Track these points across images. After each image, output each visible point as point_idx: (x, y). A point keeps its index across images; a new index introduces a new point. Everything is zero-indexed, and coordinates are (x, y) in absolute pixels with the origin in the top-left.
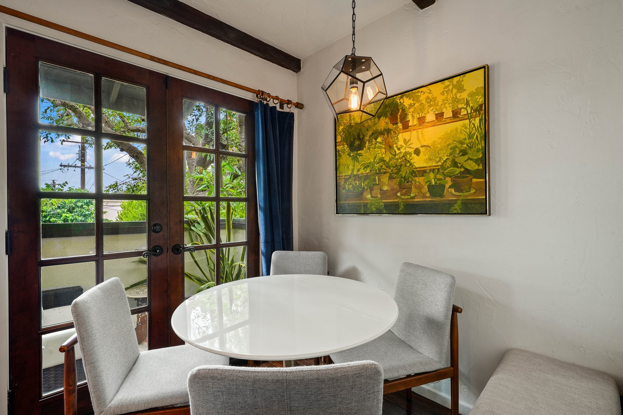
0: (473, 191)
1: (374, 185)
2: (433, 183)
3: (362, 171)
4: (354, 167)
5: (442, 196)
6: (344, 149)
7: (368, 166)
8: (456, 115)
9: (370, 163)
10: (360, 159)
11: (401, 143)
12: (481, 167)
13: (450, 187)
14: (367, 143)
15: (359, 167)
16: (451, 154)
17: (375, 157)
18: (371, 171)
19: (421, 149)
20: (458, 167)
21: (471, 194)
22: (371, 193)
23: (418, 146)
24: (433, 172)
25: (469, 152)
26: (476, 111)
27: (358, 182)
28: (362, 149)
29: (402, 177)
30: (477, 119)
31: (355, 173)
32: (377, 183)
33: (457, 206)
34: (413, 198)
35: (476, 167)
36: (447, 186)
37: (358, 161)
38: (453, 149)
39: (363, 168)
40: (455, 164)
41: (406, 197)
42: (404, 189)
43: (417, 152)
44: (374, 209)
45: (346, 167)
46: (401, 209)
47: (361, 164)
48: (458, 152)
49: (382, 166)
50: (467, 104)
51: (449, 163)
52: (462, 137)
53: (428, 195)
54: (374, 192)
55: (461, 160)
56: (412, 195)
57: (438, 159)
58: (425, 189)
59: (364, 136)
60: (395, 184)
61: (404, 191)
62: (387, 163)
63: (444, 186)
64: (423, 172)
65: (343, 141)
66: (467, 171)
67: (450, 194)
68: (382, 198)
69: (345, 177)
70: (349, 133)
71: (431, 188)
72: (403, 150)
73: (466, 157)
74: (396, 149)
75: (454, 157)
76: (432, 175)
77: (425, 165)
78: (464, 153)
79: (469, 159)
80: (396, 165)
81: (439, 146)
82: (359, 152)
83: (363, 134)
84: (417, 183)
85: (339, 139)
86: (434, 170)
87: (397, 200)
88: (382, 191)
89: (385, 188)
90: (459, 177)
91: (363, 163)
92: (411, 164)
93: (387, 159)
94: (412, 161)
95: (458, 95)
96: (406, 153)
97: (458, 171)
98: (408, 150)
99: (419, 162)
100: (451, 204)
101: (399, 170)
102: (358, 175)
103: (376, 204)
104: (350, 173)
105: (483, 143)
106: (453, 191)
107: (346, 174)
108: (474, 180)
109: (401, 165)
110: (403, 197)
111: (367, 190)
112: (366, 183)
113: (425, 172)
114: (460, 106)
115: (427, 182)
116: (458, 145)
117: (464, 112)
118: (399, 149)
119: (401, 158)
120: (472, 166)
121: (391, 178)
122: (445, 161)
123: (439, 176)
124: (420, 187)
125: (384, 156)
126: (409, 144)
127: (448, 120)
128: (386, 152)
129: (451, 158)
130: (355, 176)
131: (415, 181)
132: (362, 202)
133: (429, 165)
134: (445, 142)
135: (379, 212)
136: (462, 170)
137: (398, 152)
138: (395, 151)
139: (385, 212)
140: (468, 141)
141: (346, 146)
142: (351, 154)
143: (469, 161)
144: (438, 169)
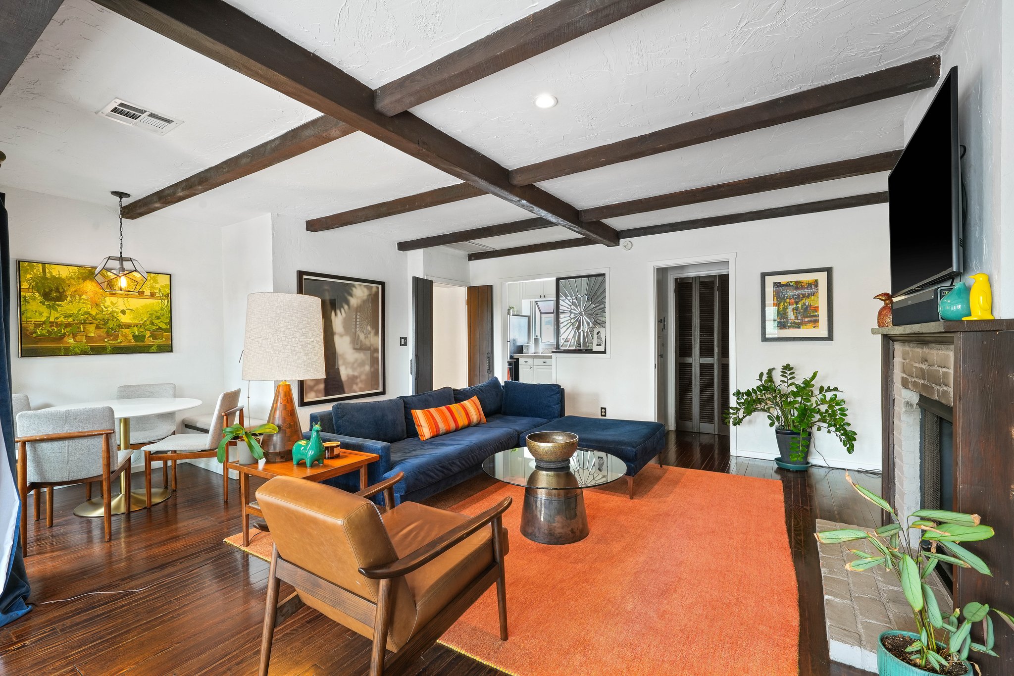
0: (164, 339)
1: (78, 332)
2: (137, 334)
3: (61, 319)
4: (50, 314)
5: (143, 341)
6: (35, 297)
7: (71, 316)
8: (152, 295)
9: (72, 314)
10: (59, 309)
11: (108, 303)
12: (168, 327)
13: (149, 337)
14: (69, 297)
15: (58, 315)
16: (149, 317)
17: (80, 310)
18: (74, 320)
19: (126, 311)
20: (155, 326)
21: (163, 341)
22: (74, 338)
23: (125, 309)
24: (137, 327)
25: (161, 318)
26: (165, 296)
27: (56, 329)
28: (63, 301)
29: (109, 328)
30: (166, 301)
31: (52, 319)
32: (82, 331)
33: (154, 348)
34: (120, 342)
35: (166, 327)
36: (147, 336)
37: (57, 310)
38: (152, 314)
39: (63, 316)
40: (153, 324)
41: (113, 342)
42: (111, 336)
43: (123, 312)
44: (78, 351)
45: (37, 314)
46: (108, 350)
47: (60, 313)
48: (154, 317)
49: (87, 318)
50: (160, 291)
51: (148, 323)
52: (157, 309)
53: (133, 341)
54: (77, 338)
55: (156, 321)
56: (119, 341)
57: (140, 319)
58: (131, 337)
59: (64, 291)
60: (102, 332)
61: (111, 338)
62: (93, 316)
63: (145, 336)
64: (128, 326)
65: (32, 289)
66: (160, 328)
67: (149, 340)
68: (87, 342)
69: (37, 323)
70: (43, 284)
71: (135, 336)
72: (110, 309)
73: (159, 321)
74: (103, 307)
75: (152, 319)
76: (136, 329)
77: (130, 322)
78: (158, 318)
79: (161, 321)
80: (103, 319)
81: (141, 311)
82: (57, 303)
83: (63, 288)
84: (124, 333)
85: (25, 285)
86: (137, 325)
87: (104, 344)
88: (87, 337)
89: (92, 335)
90: (155, 331)
91: (63, 312)
92: (118, 320)
93: (94, 313)
94: (119, 318)
95: (154, 284)
96: (113, 312)
97: (154, 328)
98: (114, 309)
99: (125, 319)
100: (150, 347)
101: (107, 323)
102: (57, 323)
103: (81, 347)
104: (43, 319)
105: (170, 314)
106: (151, 339)
107: (39, 320)
108: (164, 334)
109: (108, 320)
110: (111, 342)
111: (69, 335)
112: (68, 329)
113: (130, 326)
114: (155, 291)
115: (132, 333)
116: (154, 312)
117: (158, 295)
118: (106, 308)
119: (107, 314)
120: (163, 326)
121: (97, 327)
122: (146, 321)
123: (141, 330)
124: (126, 336)
125: (90, 310)
126: (116, 305)
127: (147, 297)
128: (92, 308)
129: (150, 319)
130: (52, 323)
131: (122, 332)
132: (61, 345)
133: (133, 322)
134: (146, 310)
135: (84, 353)
136: (157, 327)
137: (105, 309)
138: (102, 309)
139: (91, 353)
140: (160, 312)
141: (37, 294)
142: (46, 303)
143: (161, 323)
144: (141, 326)
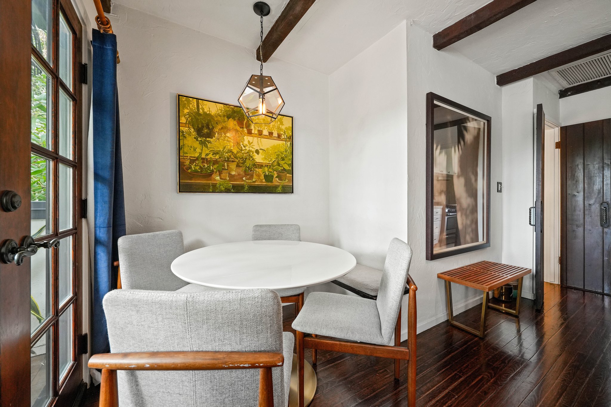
0: (287, 181)
1: (223, 169)
2: (267, 174)
3: (210, 156)
4: (202, 151)
5: (272, 182)
6: (190, 132)
7: (218, 153)
8: (279, 136)
9: (219, 151)
10: (209, 145)
11: (246, 142)
12: (290, 169)
13: (276, 177)
14: (217, 134)
15: (208, 152)
16: (277, 158)
17: (225, 148)
18: (220, 158)
19: (259, 150)
20: (280, 166)
21: (286, 182)
22: (220, 175)
23: (258, 149)
24: (267, 167)
25: (285, 159)
26: (288, 138)
27: (206, 165)
28: (212, 138)
29: (247, 167)
30: (289, 143)
31: (203, 156)
32: (226, 168)
33: (280, 189)
34: (255, 182)
35: (288, 168)
36: (275, 177)
37: (207, 147)
38: (278, 155)
39: (212, 153)
40: (279, 165)
41: (250, 181)
42: (248, 175)
43: (257, 152)
44: (223, 189)
45: (192, 149)
46: (246, 189)
47: (210, 150)
48: (280, 158)
49: (230, 156)
50: (285, 132)
51: (275, 163)
52: (283, 150)
53: (264, 181)
54: (223, 175)
55: (282, 162)
56: (254, 180)
57: (270, 160)
58: (262, 177)
59: (213, 128)
60: (241, 171)
61: (248, 177)
62: (235, 154)
63: (273, 176)
64: (261, 166)
65: (189, 124)
66: (284, 169)
67: (276, 181)
68: (230, 180)
69: (192, 158)
70: (197, 119)
71: (266, 176)
72: (247, 148)
73: (284, 162)
74: (242, 146)
75: (278, 160)
76: (266, 169)
77: (262, 161)
78: (283, 159)
79: (285, 163)
80: (242, 158)
81: (270, 152)
82: (208, 139)
83: (212, 125)
84: (257, 173)
85: (183, 120)
86: (267, 165)
87: (243, 183)
88: (230, 175)
89: (233, 173)
90: (280, 172)
91: (212, 149)
92: (253, 159)
93: (235, 152)
94: (254, 157)
95: (281, 126)
96: (250, 151)
97: (280, 168)
98: (251, 149)
99: (259, 159)
100: (276, 187)
101: (245, 162)
102: (207, 159)
103: (225, 185)
104: (197, 155)
105: (291, 156)
106: (278, 180)
107: (193, 156)
108: (288, 175)
109: (246, 158)
110: (247, 181)
111: (216, 172)
112: (215, 166)
113: (262, 166)
114: (281, 133)
115: (263, 173)
116: (280, 154)
117: (283, 137)
118: (245, 147)
119: (246, 153)
120: (287, 167)
121: (238, 166)
122: (274, 162)
123: (270, 170)
124: (259, 176)
125: (232, 148)
126: (252, 145)
127: (275, 138)
128: (234, 146)
129: (277, 160)
130: (203, 159)
131: (256, 171)
132: (210, 182)
133: (265, 162)
134: (274, 150)
135: (227, 191)
136: (282, 168)
137: (243, 148)
138: (242, 148)
139: (233, 191)
140: (285, 153)
141: (193, 130)
142: (199, 139)
143: (285, 164)
144: (270, 167)
